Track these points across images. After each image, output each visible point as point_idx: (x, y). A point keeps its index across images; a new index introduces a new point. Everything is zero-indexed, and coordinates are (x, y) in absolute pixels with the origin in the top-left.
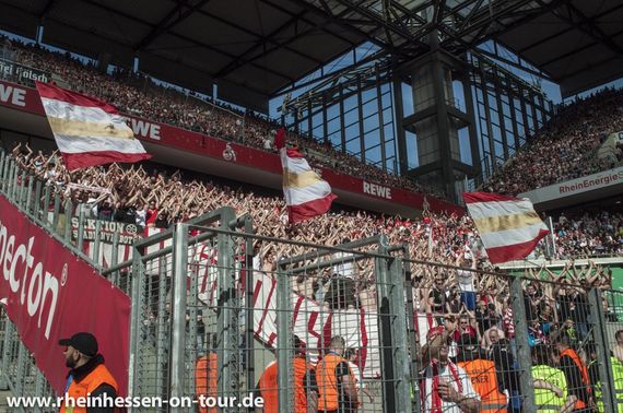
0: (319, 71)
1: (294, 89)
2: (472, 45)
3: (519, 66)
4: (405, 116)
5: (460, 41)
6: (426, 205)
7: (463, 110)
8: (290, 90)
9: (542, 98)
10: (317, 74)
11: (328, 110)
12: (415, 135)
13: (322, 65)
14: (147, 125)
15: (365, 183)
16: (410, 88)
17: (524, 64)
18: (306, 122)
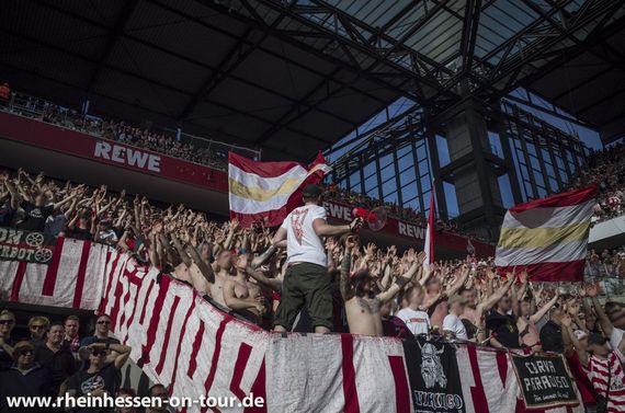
0: (355, 132)
1: (331, 151)
2: (505, 92)
3: (555, 114)
4: (442, 166)
5: (493, 89)
6: (471, 248)
7: (501, 156)
8: (328, 153)
9: (582, 145)
10: (353, 135)
11: (365, 169)
12: (453, 186)
13: (356, 126)
14: (146, 155)
15: (400, 224)
16: (445, 140)
17: (559, 111)
18: (344, 182)
